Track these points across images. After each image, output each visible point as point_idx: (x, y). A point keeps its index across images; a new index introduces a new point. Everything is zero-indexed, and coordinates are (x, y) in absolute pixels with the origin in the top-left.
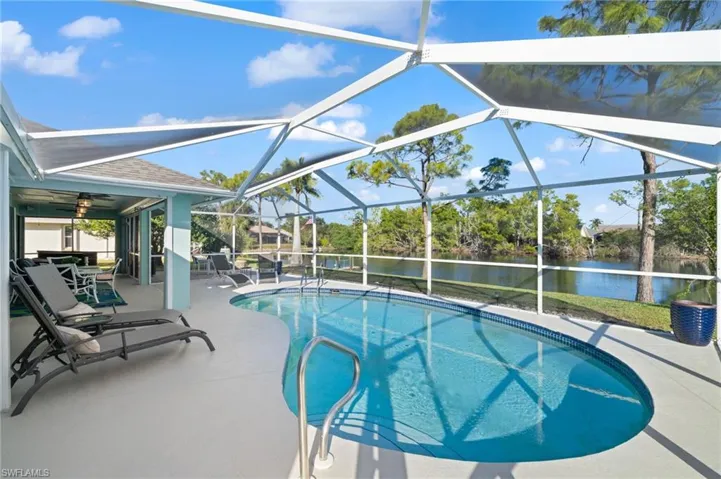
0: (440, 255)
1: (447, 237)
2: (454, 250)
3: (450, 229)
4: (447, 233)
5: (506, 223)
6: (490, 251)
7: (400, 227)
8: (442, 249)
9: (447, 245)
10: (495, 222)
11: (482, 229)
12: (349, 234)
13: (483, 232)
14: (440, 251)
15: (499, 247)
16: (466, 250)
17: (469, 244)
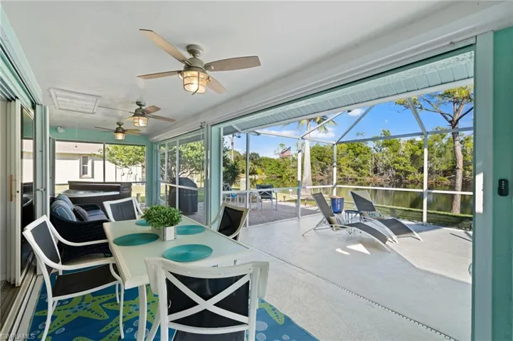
0: (356, 183)
1: (362, 168)
2: (368, 179)
3: (365, 162)
4: (363, 166)
5: (418, 157)
6: (401, 180)
7: (321, 160)
8: (359, 178)
9: (362, 175)
10: (408, 156)
11: (396, 162)
12: (279, 165)
13: (396, 165)
14: (356, 180)
15: (411, 177)
16: (379, 179)
17: (382, 174)
